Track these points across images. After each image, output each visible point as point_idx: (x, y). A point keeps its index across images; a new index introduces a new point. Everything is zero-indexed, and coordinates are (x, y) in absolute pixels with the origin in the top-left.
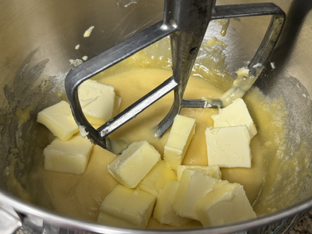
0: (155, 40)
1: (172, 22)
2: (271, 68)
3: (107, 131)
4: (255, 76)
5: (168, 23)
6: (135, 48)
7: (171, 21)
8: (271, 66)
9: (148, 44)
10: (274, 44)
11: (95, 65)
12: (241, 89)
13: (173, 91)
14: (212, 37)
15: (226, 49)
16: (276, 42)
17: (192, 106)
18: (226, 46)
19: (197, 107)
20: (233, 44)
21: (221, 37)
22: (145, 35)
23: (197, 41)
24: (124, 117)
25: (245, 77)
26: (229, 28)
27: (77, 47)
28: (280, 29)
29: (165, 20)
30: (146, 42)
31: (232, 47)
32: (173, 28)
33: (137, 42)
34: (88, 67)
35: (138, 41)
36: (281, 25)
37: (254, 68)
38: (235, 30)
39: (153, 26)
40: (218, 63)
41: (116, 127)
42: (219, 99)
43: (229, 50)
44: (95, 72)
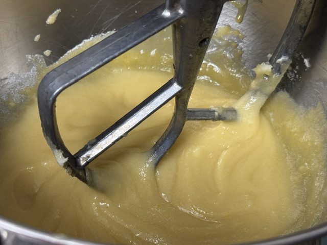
0: (156, 30)
1: (177, 6)
2: (305, 67)
3: (89, 157)
4: (280, 74)
5: (172, 8)
6: (130, 43)
7: (175, 5)
8: (304, 63)
9: (147, 36)
10: (303, 31)
11: (79, 66)
12: (262, 92)
13: (174, 98)
14: (225, 25)
15: (244, 41)
16: (305, 28)
17: (199, 118)
18: (244, 37)
19: (206, 120)
20: (254, 34)
21: (236, 25)
22: (143, 24)
23: (209, 30)
24: (111, 136)
25: (267, 76)
26: (247, 12)
27: (37, 38)
28: (311, 9)
29: (168, 4)
30: (144, 33)
31: (252, 39)
32: (178, 14)
33: (132, 34)
34: (70, 69)
35: (135, 33)
36: (311, 5)
37: (278, 64)
38: (255, 15)
39: (152, 12)
40: (233, 59)
41: (100, 150)
42: (232, 108)
43: (248, 42)
44: (81, 76)
